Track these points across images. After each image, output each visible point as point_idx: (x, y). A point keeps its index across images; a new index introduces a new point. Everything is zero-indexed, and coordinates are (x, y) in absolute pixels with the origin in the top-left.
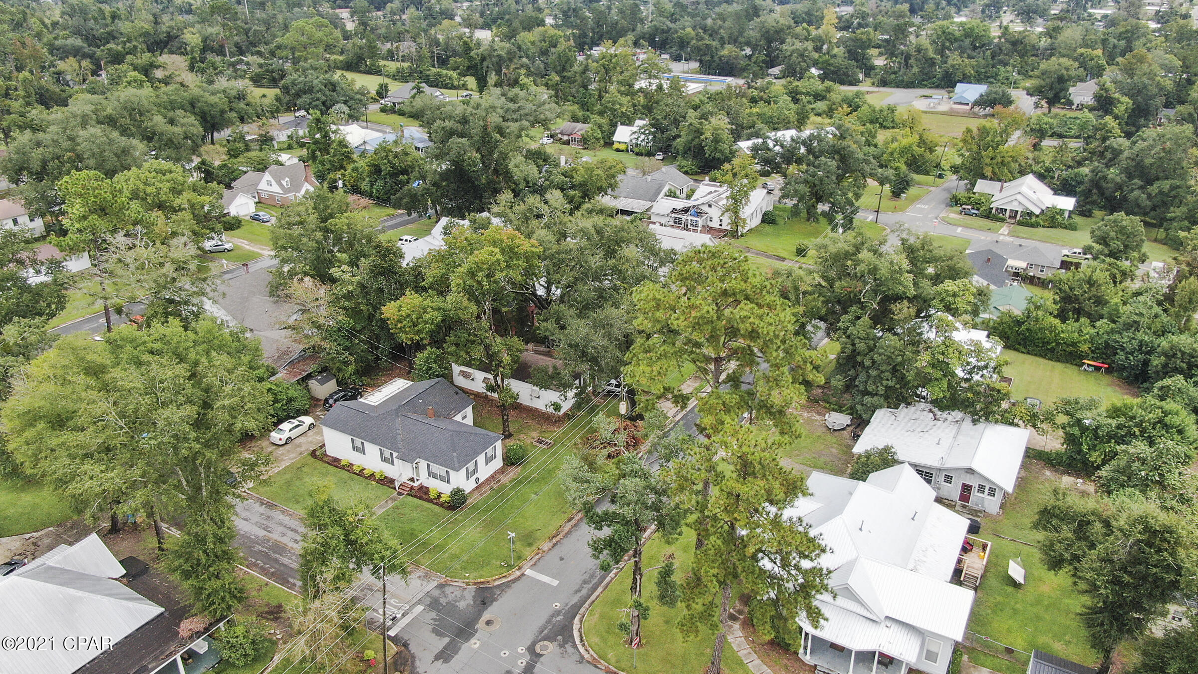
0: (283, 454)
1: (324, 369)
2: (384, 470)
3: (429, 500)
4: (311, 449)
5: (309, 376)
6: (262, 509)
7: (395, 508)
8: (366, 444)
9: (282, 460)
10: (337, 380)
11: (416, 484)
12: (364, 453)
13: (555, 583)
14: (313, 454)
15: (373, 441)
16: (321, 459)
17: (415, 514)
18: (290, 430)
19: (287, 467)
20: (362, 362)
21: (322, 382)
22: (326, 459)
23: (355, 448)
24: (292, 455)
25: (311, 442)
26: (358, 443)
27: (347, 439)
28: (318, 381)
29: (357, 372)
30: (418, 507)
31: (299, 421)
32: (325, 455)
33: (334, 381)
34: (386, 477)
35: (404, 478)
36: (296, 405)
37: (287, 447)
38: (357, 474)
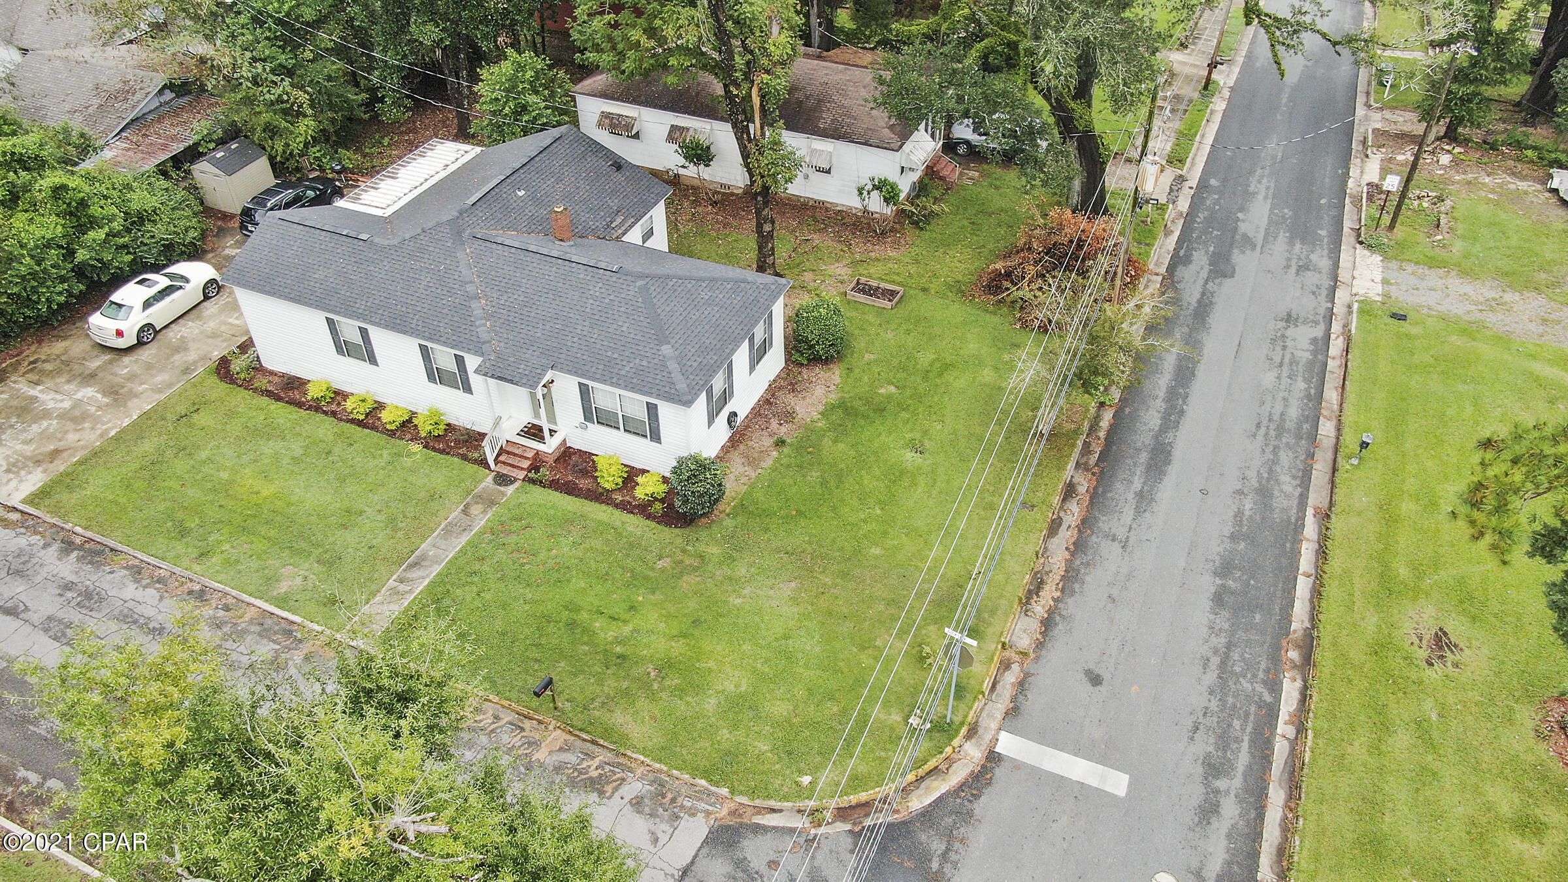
0: (132, 377)
1: (233, 133)
2: (442, 406)
3: (599, 496)
4: (217, 354)
5: (193, 154)
6: (67, 568)
7: (498, 530)
8: (375, 334)
9: (133, 395)
10: (272, 159)
11: (550, 446)
12: (373, 360)
13: (1117, 783)
14: (223, 369)
15: (398, 325)
16: (247, 385)
17: (565, 549)
18: (147, 304)
19: (146, 415)
20: (332, 107)
21: (229, 168)
22: (262, 382)
23: (343, 348)
24: (161, 378)
25: (215, 335)
26: (350, 329)
27: (315, 320)
28: (216, 163)
29: (322, 137)
30: (569, 521)
31: (170, 276)
32: (258, 368)
33: (262, 164)
34: (450, 427)
35: (509, 431)
36: (159, 231)
37: (146, 354)
38: (360, 423)
